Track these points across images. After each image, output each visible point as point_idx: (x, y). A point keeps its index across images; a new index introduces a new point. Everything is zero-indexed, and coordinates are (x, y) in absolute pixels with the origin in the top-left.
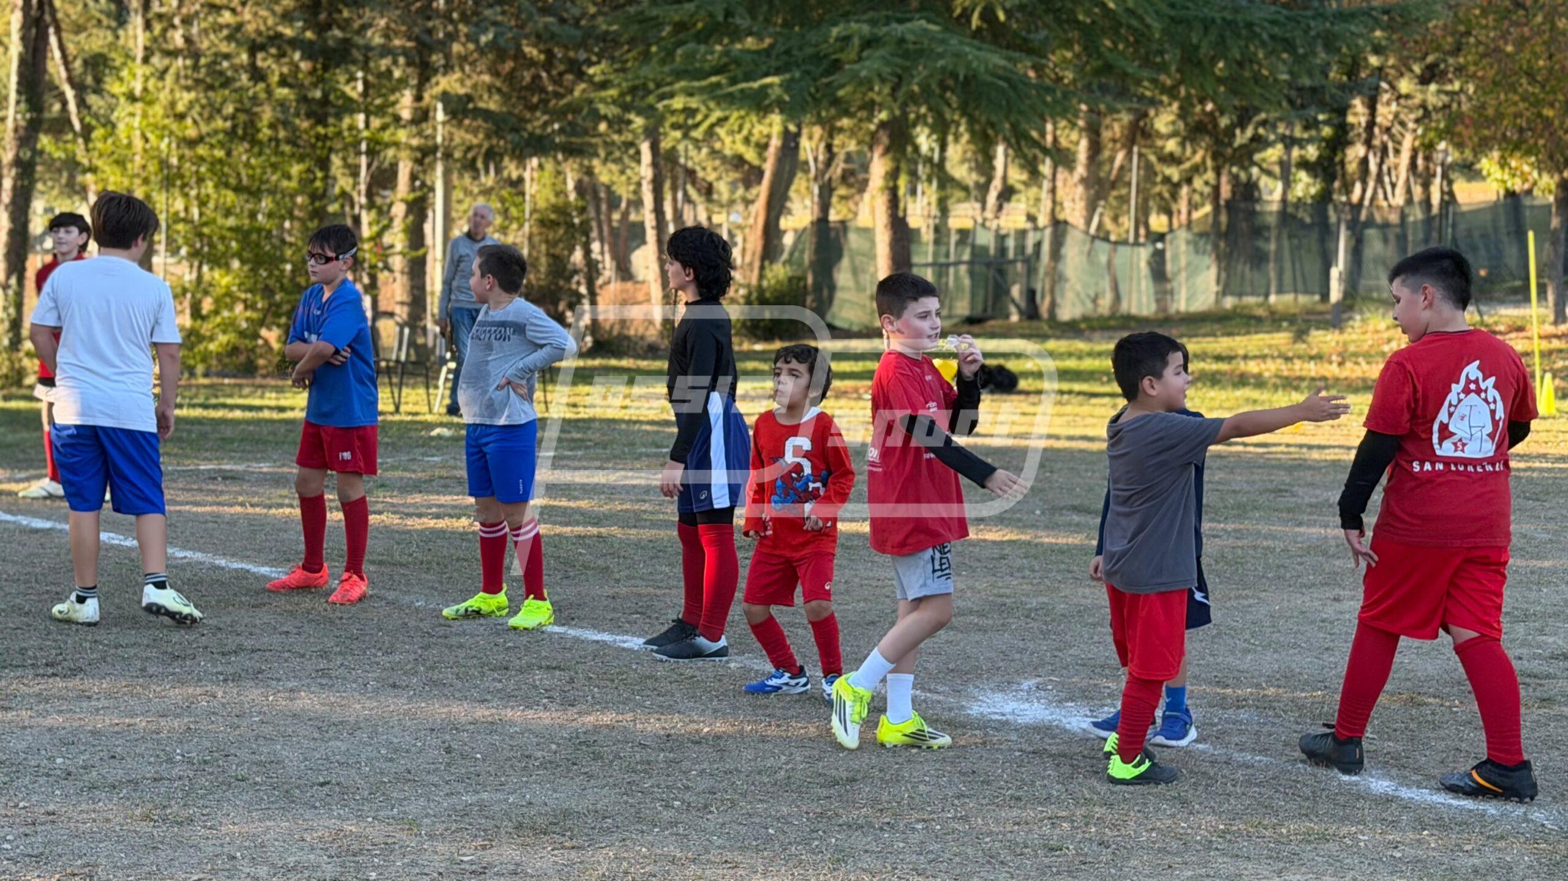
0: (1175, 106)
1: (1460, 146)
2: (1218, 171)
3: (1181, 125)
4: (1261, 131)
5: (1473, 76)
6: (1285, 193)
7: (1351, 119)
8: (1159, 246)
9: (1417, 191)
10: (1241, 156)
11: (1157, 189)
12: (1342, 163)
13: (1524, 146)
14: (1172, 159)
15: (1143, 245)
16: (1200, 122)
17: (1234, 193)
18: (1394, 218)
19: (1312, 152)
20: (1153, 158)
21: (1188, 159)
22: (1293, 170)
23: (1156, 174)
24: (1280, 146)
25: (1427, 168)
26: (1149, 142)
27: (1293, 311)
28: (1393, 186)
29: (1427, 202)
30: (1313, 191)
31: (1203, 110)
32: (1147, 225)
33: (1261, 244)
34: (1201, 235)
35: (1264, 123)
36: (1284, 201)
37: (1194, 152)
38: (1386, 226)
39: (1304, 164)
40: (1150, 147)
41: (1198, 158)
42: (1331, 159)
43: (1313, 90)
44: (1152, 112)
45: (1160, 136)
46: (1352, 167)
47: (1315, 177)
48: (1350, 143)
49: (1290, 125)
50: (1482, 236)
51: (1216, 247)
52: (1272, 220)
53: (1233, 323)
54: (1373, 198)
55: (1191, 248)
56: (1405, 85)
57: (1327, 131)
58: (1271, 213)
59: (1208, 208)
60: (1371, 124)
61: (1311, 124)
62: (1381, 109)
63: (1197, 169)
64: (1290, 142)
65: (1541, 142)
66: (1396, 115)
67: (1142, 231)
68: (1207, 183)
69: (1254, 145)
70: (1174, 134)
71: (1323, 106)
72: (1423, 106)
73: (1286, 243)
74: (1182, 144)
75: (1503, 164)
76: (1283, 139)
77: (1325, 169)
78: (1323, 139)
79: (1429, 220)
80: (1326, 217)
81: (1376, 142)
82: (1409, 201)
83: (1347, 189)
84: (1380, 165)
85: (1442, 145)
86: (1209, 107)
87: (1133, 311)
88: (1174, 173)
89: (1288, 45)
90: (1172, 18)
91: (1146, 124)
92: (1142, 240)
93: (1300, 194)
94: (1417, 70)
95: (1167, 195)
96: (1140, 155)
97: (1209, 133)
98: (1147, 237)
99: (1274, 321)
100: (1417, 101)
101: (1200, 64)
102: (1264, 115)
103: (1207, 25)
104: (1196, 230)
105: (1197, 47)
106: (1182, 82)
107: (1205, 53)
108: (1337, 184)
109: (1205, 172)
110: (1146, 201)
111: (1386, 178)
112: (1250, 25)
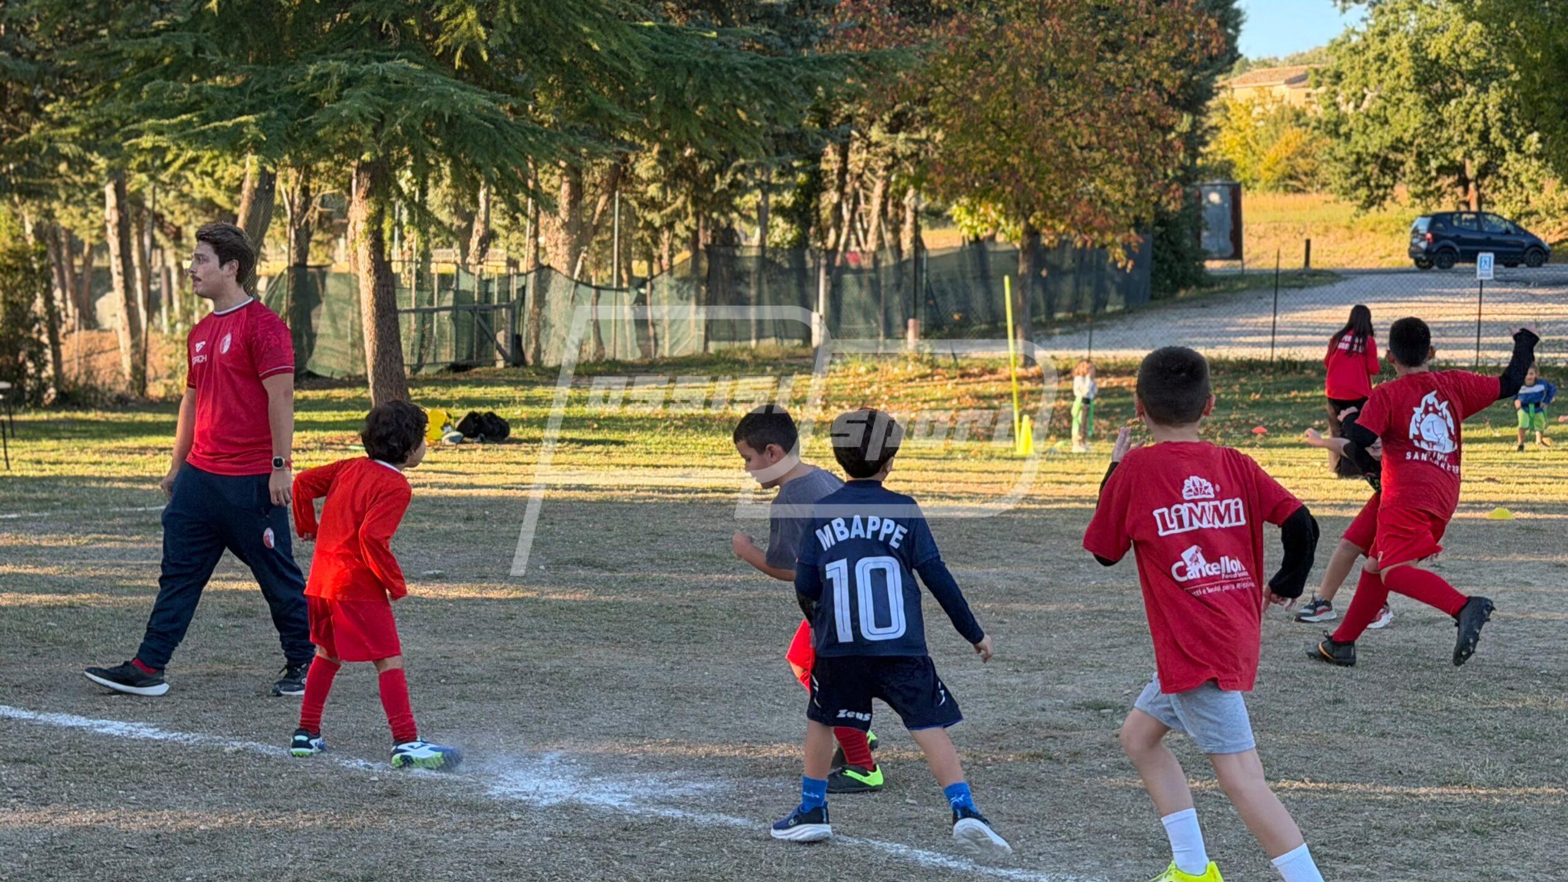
0: (656, 149)
1: (932, 192)
2: (696, 215)
3: (661, 169)
4: (740, 176)
5: (943, 124)
6: (762, 239)
7: (824, 166)
8: (642, 291)
9: (888, 237)
10: (721, 202)
11: (640, 234)
12: (817, 209)
13: (992, 193)
14: (653, 205)
15: (627, 290)
16: (681, 166)
17: (714, 239)
18: (867, 263)
19: (788, 198)
20: (634, 203)
21: (670, 205)
22: (770, 216)
23: (638, 219)
24: (758, 192)
25: (897, 215)
26: (629, 188)
27: (775, 355)
28: (866, 232)
29: (898, 248)
30: (789, 237)
31: (682, 155)
32: (629, 270)
33: (742, 288)
34: (684, 280)
35: (742, 169)
36: (762, 246)
37: (675, 198)
38: (859, 271)
39: (780, 210)
40: (631, 192)
41: (679, 203)
42: (806, 205)
43: (789, 136)
44: (632, 158)
45: (642, 182)
46: (826, 214)
47: (792, 222)
48: (825, 189)
49: (766, 169)
50: (951, 281)
51: (698, 290)
52: (751, 265)
53: (718, 367)
54: (847, 244)
55: (674, 292)
56: (875, 133)
57: (802, 177)
58: (750, 257)
59: (686, 254)
60: (843, 171)
61: (787, 171)
62: (852, 157)
63: (678, 214)
64: (767, 188)
65: (1008, 189)
66: (867, 162)
67: (625, 276)
68: (688, 228)
69: (733, 191)
70: (653, 180)
71: (798, 153)
72: (892, 153)
73: (765, 288)
74: (663, 189)
75: (971, 212)
76: (759, 185)
77: (800, 215)
78: (799, 186)
79: (900, 266)
80: (803, 262)
81: (848, 189)
82: (881, 246)
83: (822, 235)
84: (853, 212)
85: (911, 192)
86: (688, 152)
87: (619, 357)
88: (655, 218)
89: (770, 89)
90: (656, 62)
91: (626, 169)
92: (625, 285)
93: (777, 240)
94: (886, 118)
95: (649, 240)
96: (622, 200)
97: (688, 178)
98: (630, 282)
99: (757, 365)
100: (887, 148)
101: (684, 107)
102: (742, 161)
103: (691, 69)
104: (678, 275)
105: (682, 91)
106: (666, 127)
107: (689, 97)
108: (812, 230)
109: (686, 217)
110: (628, 246)
111: (858, 225)
112: (733, 70)
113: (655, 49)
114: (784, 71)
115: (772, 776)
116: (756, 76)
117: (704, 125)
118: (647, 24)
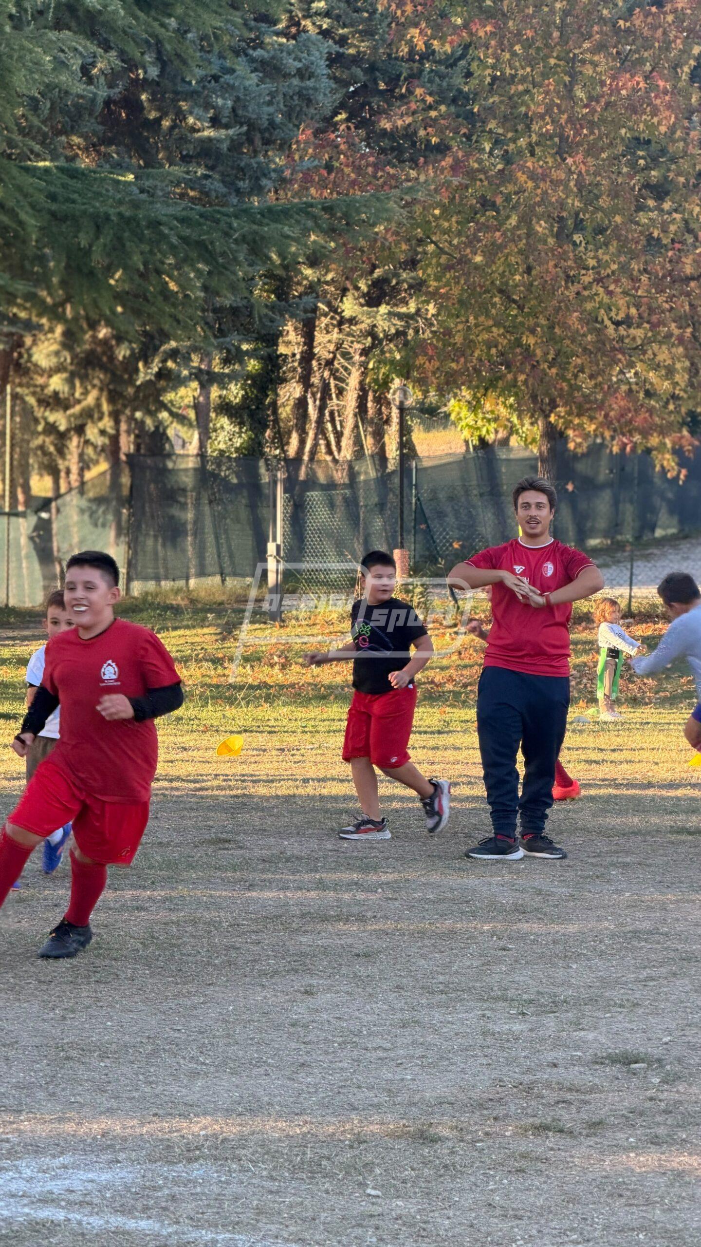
0: (59, 330)
1: (422, 383)
2: (116, 416)
3: (67, 356)
4: (170, 364)
5: (434, 295)
6: (202, 445)
7: (282, 349)
8: (44, 515)
9: (369, 443)
10: (146, 397)
11: (39, 441)
12: (274, 405)
13: (500, 384)
14: (56, 402)
15: (23, 515)
16: (92, 352)
17: (138, 447)
18: (340, 476)
19: (235, 392)
20: (31, 400)
21: (79, 402)
22: (213, 415)
23: (36, 421)
24: (195, 384)
25: (379, 412)
26: (25, 380)
27: (220, 598)
28: (339, 435)
29: (381, 457)
30: (238, 442)
31: (94, 337)
32: (27, 488)
33: (175, 511)
34: (99, 500)
35: (174, 354)
36: (202, 455)
37: (86, 393)
38: (331, 485)
39: (225, 408)
40: (28, 386)
41: (90, 400)
42: (260, 401)
43: (234, 311)
44: (28, 341)
45: (41, 372)
46: (286, 412)
47: (241, 424)
48: (284, 380)
49: (206, 356)
50: (451, 499)
51: (118, 515)
52: (188, 481)
53: (144, 615)
54: (313, 453)
55: (86, 517)
56: (349, 306)
57: (253, 365)
58: (186, 470)
59: (103, 466)
60: (308, 356)
61: (233, 356)
62: (320, 337)
63: (89, 414)
64: (206, 379)
65: (522, 377)
66: (339, 346)
67: (21, 497)
68: (103, 432)
69: (162, 383)
70: (59, 369)
71: (247, 333)
72: (371, 332)
73: (207, 509)
74: (70, 381)
75: (475, 407)
76: (197, 375)
77: (252, 415)
78: (249, 376)
79: (384, 479)
80: (256, 476)
81: (315, 380)
82: (359, 453)
83: (281, 440)
84: (321, 409)
85: (397, 383)
86: (103, 332)
87: (12, 603)
88: (60, 419)
89: (205, 251)
90: (53, 214)
91: (20, 356)
92: (21, 508)
93: (222, 446)
94: (363, 286)
95: (52, 449)
96: (15, 397)
97: (103, 367)
98: (27, 504)
99: (196, 612)
100: (363, 326)
101: (91, 273)
102: (173, 344)
103: (99, 223)
104: (91, 495)
105: (87, 252)
106: (68, 299)
107: (98, 259)
108: (268, 433)
109: (101, 418)
110: (25, 456)
111: (329, 426)
112: (155, 224)
113: (53, 197)
114: (222, 225)
115: (190, 1160)
116: (187, 232)
117: (119, 297)
118: (41, 164)
